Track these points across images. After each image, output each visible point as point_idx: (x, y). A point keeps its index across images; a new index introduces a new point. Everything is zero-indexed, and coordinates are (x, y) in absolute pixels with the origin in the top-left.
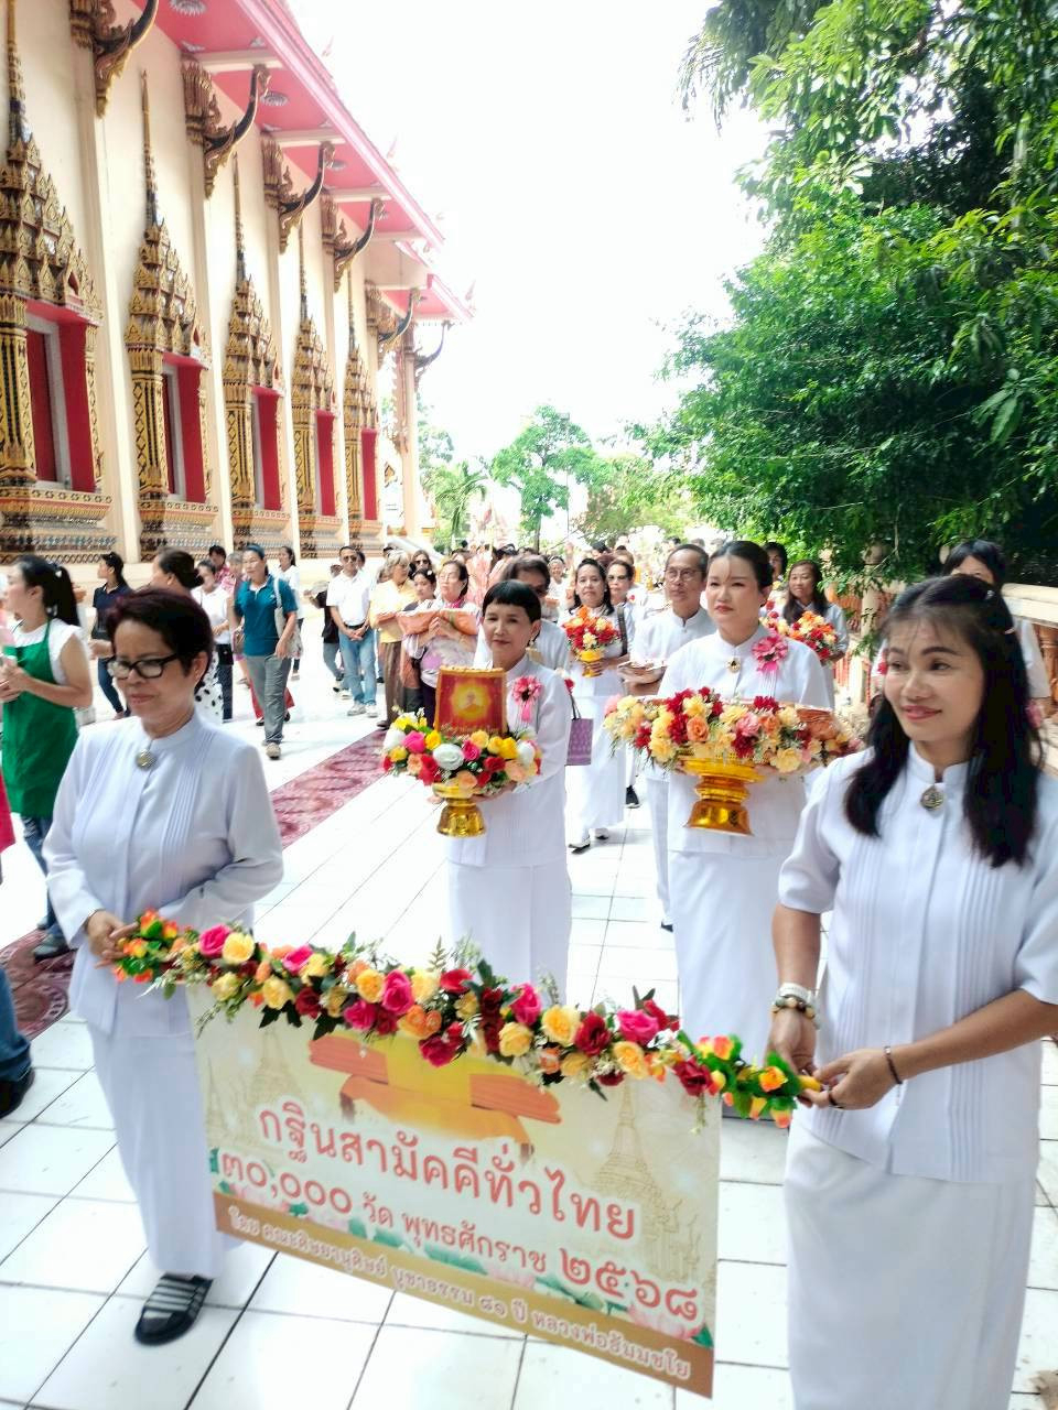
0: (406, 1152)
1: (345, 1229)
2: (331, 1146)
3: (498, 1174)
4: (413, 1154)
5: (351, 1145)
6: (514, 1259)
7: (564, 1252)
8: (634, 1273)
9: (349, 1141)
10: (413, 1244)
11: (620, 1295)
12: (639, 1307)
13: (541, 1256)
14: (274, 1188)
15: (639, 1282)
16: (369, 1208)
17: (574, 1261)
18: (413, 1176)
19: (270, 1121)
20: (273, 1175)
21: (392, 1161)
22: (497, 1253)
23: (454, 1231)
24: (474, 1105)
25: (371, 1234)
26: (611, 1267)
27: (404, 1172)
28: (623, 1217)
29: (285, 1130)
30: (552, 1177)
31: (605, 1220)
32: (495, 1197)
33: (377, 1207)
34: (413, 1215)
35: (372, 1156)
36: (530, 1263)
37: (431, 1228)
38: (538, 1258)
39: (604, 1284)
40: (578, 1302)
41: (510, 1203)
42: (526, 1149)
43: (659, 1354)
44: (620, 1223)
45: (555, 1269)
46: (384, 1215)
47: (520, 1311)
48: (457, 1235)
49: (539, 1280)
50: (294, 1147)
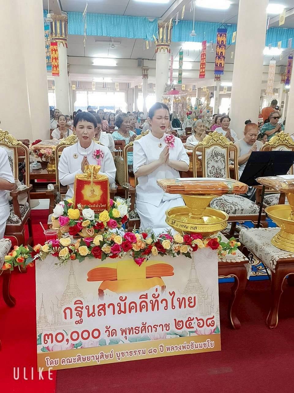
0: (122, 303)
1: (98, 345)
2: (94, 312)
3: (154, 300)
4: (125, 303)
5: (101, 309)
6: (159, 329)
7: (175, 320)
8: (196, 318)
9: (101, 307)
10: (124, 340)
11: (193, 327)
12: (199, 329)
13: (168, 324)
14: (67, 340)
15: (198, 320)
16: (108, 332)
17: (179, 321)
18: (125, 312)
19: (68, 311)
20: (67, 335)
21: (117, 309)
22: (154, 329)
23: (139, 328)
24: (147, 278)
25: (108, 342)
26: (190, 319)
27: (122, 312)
28: (193, 301)
29: (74, 312)
30: (171, 295)
31: (187, 303)
32: (153, 309)
33: (110, 330)
34: (124, 328)
35: (109, 311)
36: (164, 328)
37: (131, 330)
38: (167, 326)
39: (188, 326)
40: (180, 336)
41: (158, 309)
42: (163, 287)
43: (205, 343)
44: (192, 302)
45: (173, 327)
46: (114, 332)
47: (162, 348)
48: (140, 329)
49: (168, 334)
50: (78, 318)
